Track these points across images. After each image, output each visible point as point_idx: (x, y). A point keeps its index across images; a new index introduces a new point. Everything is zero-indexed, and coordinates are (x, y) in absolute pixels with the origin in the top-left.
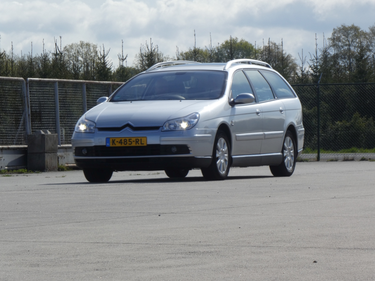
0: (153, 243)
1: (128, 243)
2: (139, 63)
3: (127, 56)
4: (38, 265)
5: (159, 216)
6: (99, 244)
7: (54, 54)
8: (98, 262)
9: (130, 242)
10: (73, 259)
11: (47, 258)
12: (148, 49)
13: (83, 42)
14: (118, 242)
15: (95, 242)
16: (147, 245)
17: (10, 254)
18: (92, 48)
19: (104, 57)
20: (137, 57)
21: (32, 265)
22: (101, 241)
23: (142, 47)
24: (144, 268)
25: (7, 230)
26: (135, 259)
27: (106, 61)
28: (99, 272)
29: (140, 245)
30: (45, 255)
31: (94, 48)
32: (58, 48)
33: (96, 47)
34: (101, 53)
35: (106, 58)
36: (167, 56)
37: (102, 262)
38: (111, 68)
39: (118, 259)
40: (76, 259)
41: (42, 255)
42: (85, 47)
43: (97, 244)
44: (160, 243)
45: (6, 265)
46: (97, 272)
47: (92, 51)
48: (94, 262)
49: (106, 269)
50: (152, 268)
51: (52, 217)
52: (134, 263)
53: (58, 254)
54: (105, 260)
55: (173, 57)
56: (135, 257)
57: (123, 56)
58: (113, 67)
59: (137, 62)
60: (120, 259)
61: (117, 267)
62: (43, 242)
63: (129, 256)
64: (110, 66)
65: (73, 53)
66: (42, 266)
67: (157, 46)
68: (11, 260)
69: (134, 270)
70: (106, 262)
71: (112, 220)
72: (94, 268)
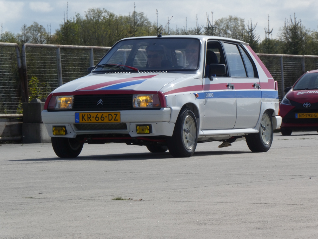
0: (307, 204)
1: (284, 204)
2: (283, 36)
3: (272, 30)
4: (205, 224)
5: (310, 178)
6: (257, 205)
7: (206, 28)
8: (259, 221)
9: (285, 203)
10: (236, 218)
11: (212, 217)
12: (292, 23)
13: (231, 16)
14: (275, 203)
15: (254, 203)
16: (302, 206)
17: (179, 213)
18: (239, 22)
19: (251, 30)
20: (281, 30)
21: (199, 224)
22: (259, 202)
23: (286, 22)
24: (301, 228)
25: (173, 191)
26: (292, 218)
27: (254, 34)
28: (260, 231)
29: (295, 206)
30: (210, 215)
31: (241, 22)
32: (210, 23)
33: (243, 22)
34: (248, 27)
35: (253, 32)
36: (309, 29)
37: (263, 221)
38: (258, 41)
39: (276, 219)
40: (239, 218)
41: (208, 214)
42: (233, 21)
43: (256, 204)
44: (313, 204)
45: (175, 223)
46: (258, 230)
47: (239, 25)
48: (256, 221)
49: (266, 229)
50: (308, 227)
51: (212, 179)
52: (292, 222)
53: (222, 213)
54: (265, 220)
55: (313, 30)
56: (292, 217)
57: (269, 30)
58: (260, 40)
59: (281, 35)
60: (278, 218)
61: (277, 227)
62: (207, 202)
63: (287, 216)
64: (257, 38)
65: (223, 26)
66: (209, 225)
67: (300, 20)
68: (180, 219)
69: (293, 229)
70: (266, 221)
71: (267, 182)
72: (256, 227)
